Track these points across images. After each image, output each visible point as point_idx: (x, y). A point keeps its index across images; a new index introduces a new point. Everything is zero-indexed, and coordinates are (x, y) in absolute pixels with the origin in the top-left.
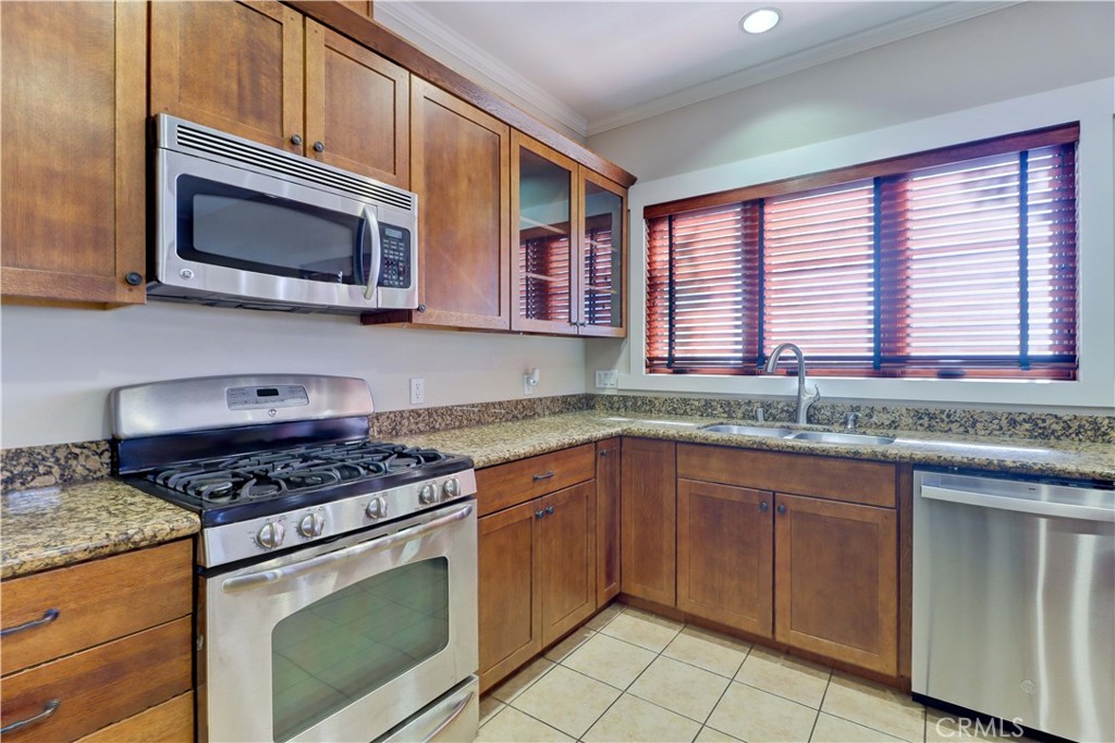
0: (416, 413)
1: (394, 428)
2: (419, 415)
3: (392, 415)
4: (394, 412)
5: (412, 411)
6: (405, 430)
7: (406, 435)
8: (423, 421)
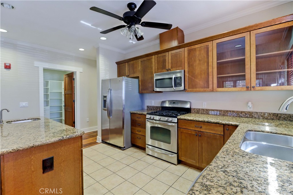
0: (203, 110)
1: (198, 112)
2: (204, 110)
3: (197, 109)
4: (198, 109)
5: (202, 109)
6: (200, 113)
7: (200, 114)
8: (205, 112)
